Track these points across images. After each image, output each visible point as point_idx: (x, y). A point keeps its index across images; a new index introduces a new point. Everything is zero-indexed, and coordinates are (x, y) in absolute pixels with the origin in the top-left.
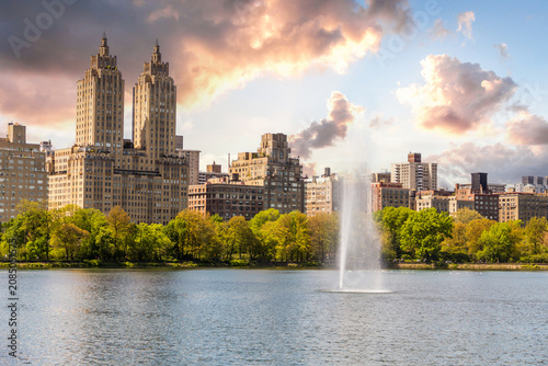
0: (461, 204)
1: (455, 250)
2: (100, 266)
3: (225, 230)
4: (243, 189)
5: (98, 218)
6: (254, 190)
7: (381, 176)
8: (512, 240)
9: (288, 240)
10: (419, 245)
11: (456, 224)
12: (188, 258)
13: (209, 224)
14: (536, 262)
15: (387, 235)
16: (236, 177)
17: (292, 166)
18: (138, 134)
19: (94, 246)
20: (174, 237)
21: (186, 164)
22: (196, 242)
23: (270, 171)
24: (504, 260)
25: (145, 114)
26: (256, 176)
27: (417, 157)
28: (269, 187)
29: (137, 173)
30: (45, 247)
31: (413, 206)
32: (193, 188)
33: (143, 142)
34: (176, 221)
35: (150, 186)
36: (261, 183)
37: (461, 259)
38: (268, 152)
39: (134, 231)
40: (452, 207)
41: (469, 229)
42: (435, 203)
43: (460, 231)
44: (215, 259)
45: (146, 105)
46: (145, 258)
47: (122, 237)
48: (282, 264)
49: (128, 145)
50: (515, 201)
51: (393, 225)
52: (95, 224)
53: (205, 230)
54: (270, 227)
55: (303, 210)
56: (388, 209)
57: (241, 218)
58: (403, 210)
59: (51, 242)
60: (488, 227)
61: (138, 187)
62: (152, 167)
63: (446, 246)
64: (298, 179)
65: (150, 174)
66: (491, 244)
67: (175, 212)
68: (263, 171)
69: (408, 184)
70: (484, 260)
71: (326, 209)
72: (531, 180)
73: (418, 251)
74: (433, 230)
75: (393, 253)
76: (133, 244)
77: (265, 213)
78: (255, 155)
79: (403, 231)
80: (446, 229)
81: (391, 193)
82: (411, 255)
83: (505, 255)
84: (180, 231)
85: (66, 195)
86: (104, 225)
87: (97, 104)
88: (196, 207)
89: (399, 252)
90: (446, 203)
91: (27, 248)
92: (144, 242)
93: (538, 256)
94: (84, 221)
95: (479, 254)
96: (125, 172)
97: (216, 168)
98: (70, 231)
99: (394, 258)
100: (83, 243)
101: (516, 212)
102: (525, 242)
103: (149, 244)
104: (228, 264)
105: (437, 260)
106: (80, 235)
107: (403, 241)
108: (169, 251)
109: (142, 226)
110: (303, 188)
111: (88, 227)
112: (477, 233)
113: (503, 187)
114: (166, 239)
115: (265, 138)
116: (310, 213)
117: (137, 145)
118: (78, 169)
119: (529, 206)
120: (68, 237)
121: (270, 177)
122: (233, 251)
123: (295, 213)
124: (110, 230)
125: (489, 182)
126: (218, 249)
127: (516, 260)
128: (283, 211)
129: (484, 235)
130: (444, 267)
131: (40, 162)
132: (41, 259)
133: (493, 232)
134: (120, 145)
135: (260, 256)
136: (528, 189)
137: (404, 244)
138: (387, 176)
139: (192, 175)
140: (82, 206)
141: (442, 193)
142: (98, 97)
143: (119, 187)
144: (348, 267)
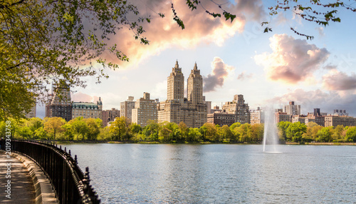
0: (310, 120)
1: (307, 137)
2: (176, 143)
3: (221, 130)
4: (227, 115)
5: (175, 126)
6: (231, 115)
7: (279, 110)
8: (330, 134)
9: (244, 134)
10: (293, 136)
11: (308, 128)
12: (207, 140)
13: (215, 128)
14: (339, 142)
15: (281, 132)
16: (225, 111)
17: (245, 106)
18: (189, 96)
19: (174, 136)
20: (202, 133)
21: (206, 106)
22: (210, 135)
23: (237, 109)
24: (327, 141)
25: (192, 88)
26: (232, 110)
27: (293, 103)
28: (237, 115)
29: (189, 110)
30: (157, 136)
31: (291, 121)
32: (209, 115)
33: (191, 98)
34: (203, 127)
35: (194, 114)
36: (234, 113)
37: (309, 141)
38: (237, 101)
39: (188, 130)
40: (306, 121)
41: (313, 130)
42: (299, 120)
43: (309, 131)
44: (217, 141)
45: (192, 85)
46: (192, 140)
47: (184, 133)
48: (242, 143)
49: (186, 100)
50: (331, 119)
51: (283, 128)
52: (174, 128)
53: (213, 130)
54: (237, 129)
55: (249, 123)
56: (282, 122)
57: (227, 125)
58: (287, 123)
59: (159, 134)
60: (320, 129)
61: (189, 115)
62: (194, 108)
63: (304, 136)
64: (248, 111)
65: (193, 110)
66: (322, 135)
67: (202, 124)
68: (234, 109)
69: (289, 113)
70: (318, 141)
71: (258, 122)
72: (337, 111)
73: (293, 138)
74: (299, 130)
75: (284, 138)
76: (188, 135)
77: (235, 124)
78: (231, 103)
79: (287, 130)
80: (304, 129)
81: (283, 116)
82: (291, 139)
83: (327, 139)
84: (204, 130)
85: (164, 118)
86: (178, 128)
87: (175, 85)
88: (210, 122)
89: (286, 138)
90: (304, 120)
91: (150, 136)
92: (191, 134)
93: (340, 140)
94: (170, 127)
95: (317, 139)
96: (184, 109)
97: (217, 108)
98: (165, 130)
99: (284, 140)
100: (170, 135)
101: (331, 123)
102: (335, 134)
103: (193, 135)
104: (222, 142)
105: (301, 141)
106: (169, 132)
107: (287, 134)
108: (201, 137)
109: (191, 129)
110: (249, 115)
111: (172, 129)
112: (316, 131)
113: (326, 114)
114: (200, 133)
115: (235, 96)
116: (252, 124)
117: (189, 100)
118: (168, 109)
119: (337, 121)
120: (165, 133)
121: (237, 111)
122: (224, 138)
123: (246, 124)
124: (179, 130)
125: (321, 112)
126: (218, 137)
127: (331, 141)
128: (242, 123)
129: (319, 132)
130: (303, 144)
131: (155, 106)
132: (156, 140)
133: (322, 131)
134: (183, 100)
135: (233, 140)
136: (336, 115)
137: (288, 136)
138: (281, 110)
139: (209, 110)
140: (169, 121)
141: (302, 116)
142: (175, 83)
143: (183, 115)
144: (266, 144)
